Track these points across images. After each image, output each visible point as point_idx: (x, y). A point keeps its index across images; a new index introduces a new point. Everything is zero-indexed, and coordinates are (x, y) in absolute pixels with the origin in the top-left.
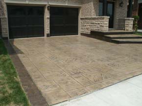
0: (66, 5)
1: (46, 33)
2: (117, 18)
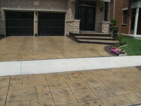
0: (52, 10)
1: (34, 33)
2: (97, 22)
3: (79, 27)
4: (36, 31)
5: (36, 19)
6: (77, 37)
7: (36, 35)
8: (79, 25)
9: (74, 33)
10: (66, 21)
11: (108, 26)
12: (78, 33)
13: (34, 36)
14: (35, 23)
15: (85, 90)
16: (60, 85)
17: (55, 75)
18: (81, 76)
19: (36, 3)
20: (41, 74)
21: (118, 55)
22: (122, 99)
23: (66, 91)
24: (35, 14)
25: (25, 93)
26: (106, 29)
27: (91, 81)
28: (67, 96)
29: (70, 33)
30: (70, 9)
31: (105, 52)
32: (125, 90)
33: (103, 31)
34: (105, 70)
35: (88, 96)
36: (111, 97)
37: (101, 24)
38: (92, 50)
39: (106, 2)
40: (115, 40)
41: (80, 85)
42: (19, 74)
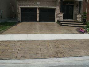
0: (48, 7)
1: (37, 20)
2: (74, 14)
3: (63, 17)
4: (38, 19)
5: (38, 12)
6: (61, 23)
7: (38, 22)
8: (63, 16)
9: (60, 20)
10: (56, 13)
11: (81, 16)
12: (62, 20)
13: (37, 22)
14: (37, 14)
15: (58, 48)
16: (45, 45)
17: (44, 41)
18: (58, 42)
19: (38, 3)
20: (37, 40)
21: (83, 33)
22: (76, 53)
23: (48, 48)
24: (37, 10)
25: (28, 48)
26: (79, 18)
27: (62, 44)
28: (48, 50)
29: (58, 21)
30: (58, 6)
31: (76, 31)
32: (80, 49)
33: (77, 19)
34: (72, 40)
35: (58, 51)
36: (70, 52)
37: (76, 15)
38: (69, 30)
39: (79, 2)
40: (85, 25)
41: (55, 45)
42: (26, 40)
